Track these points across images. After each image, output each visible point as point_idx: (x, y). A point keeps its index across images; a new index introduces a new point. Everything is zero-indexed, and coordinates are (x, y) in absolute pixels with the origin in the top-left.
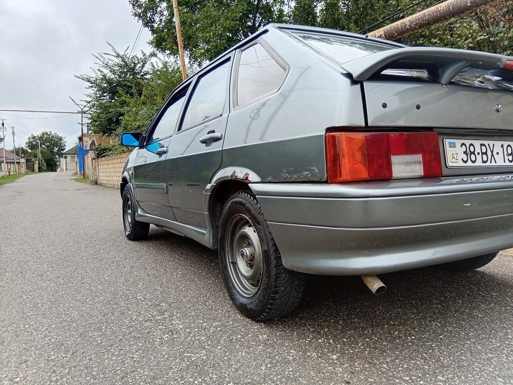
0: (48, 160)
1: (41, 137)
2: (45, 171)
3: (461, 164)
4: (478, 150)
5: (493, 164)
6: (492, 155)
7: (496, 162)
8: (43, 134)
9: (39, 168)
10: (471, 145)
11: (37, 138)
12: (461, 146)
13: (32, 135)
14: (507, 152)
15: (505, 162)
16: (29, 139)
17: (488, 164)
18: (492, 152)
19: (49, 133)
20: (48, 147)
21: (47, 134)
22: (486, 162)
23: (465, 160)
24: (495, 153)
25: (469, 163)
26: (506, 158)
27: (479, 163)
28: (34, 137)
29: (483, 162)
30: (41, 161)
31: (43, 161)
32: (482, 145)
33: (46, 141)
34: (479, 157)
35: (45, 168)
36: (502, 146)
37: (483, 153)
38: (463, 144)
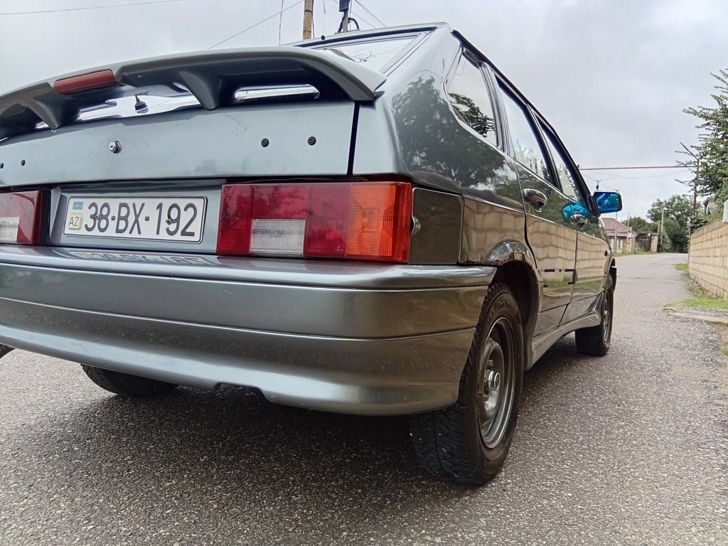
0: (676, 236)
1: (669, 203)
2: (668, 251)
3: (84, 232)
4: (114, 213)
5: (135, 234)
6: (136, 221)
7: (140, 233)
8: (673, 199)
9: (659, 246)
10: (106, 205)
11: (664, 204)
12: (90, 208)
13: (658, 200)
14: (169, 217)
15: (158, 233)
16: (653, 206)
17: (126, 234)
18: (137, 216)
19: (682, 198)
20: (678, 217)
21: (679, 198)
22: (122, 231)
23: (90, 226)
24: (141, 219)
25: (96, 232)
26: (164, 225)
27: (111, 232)
28: (660, 204)
29: (118, 231)
30: (663, 237)
31: (667, 237)
32: (122, 205)
33: (677, 209)
34: (113, 224)
35: (668, 247)
36: (160, 207)
37: (120, 218)
38: (94, 205)
